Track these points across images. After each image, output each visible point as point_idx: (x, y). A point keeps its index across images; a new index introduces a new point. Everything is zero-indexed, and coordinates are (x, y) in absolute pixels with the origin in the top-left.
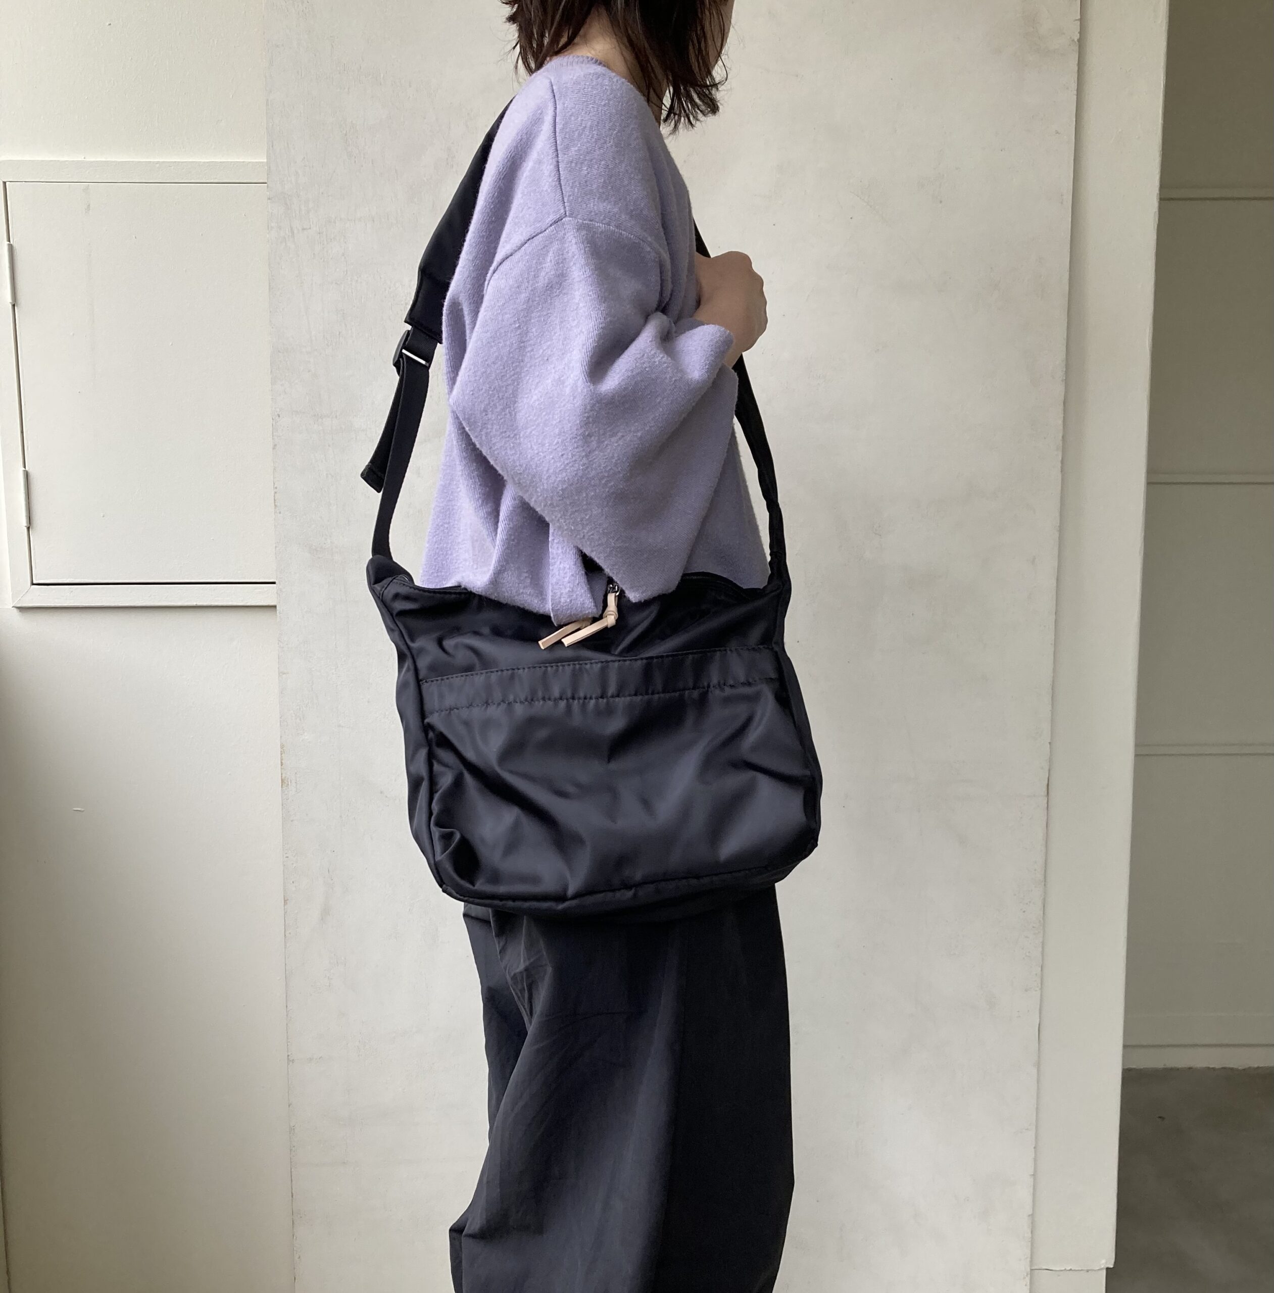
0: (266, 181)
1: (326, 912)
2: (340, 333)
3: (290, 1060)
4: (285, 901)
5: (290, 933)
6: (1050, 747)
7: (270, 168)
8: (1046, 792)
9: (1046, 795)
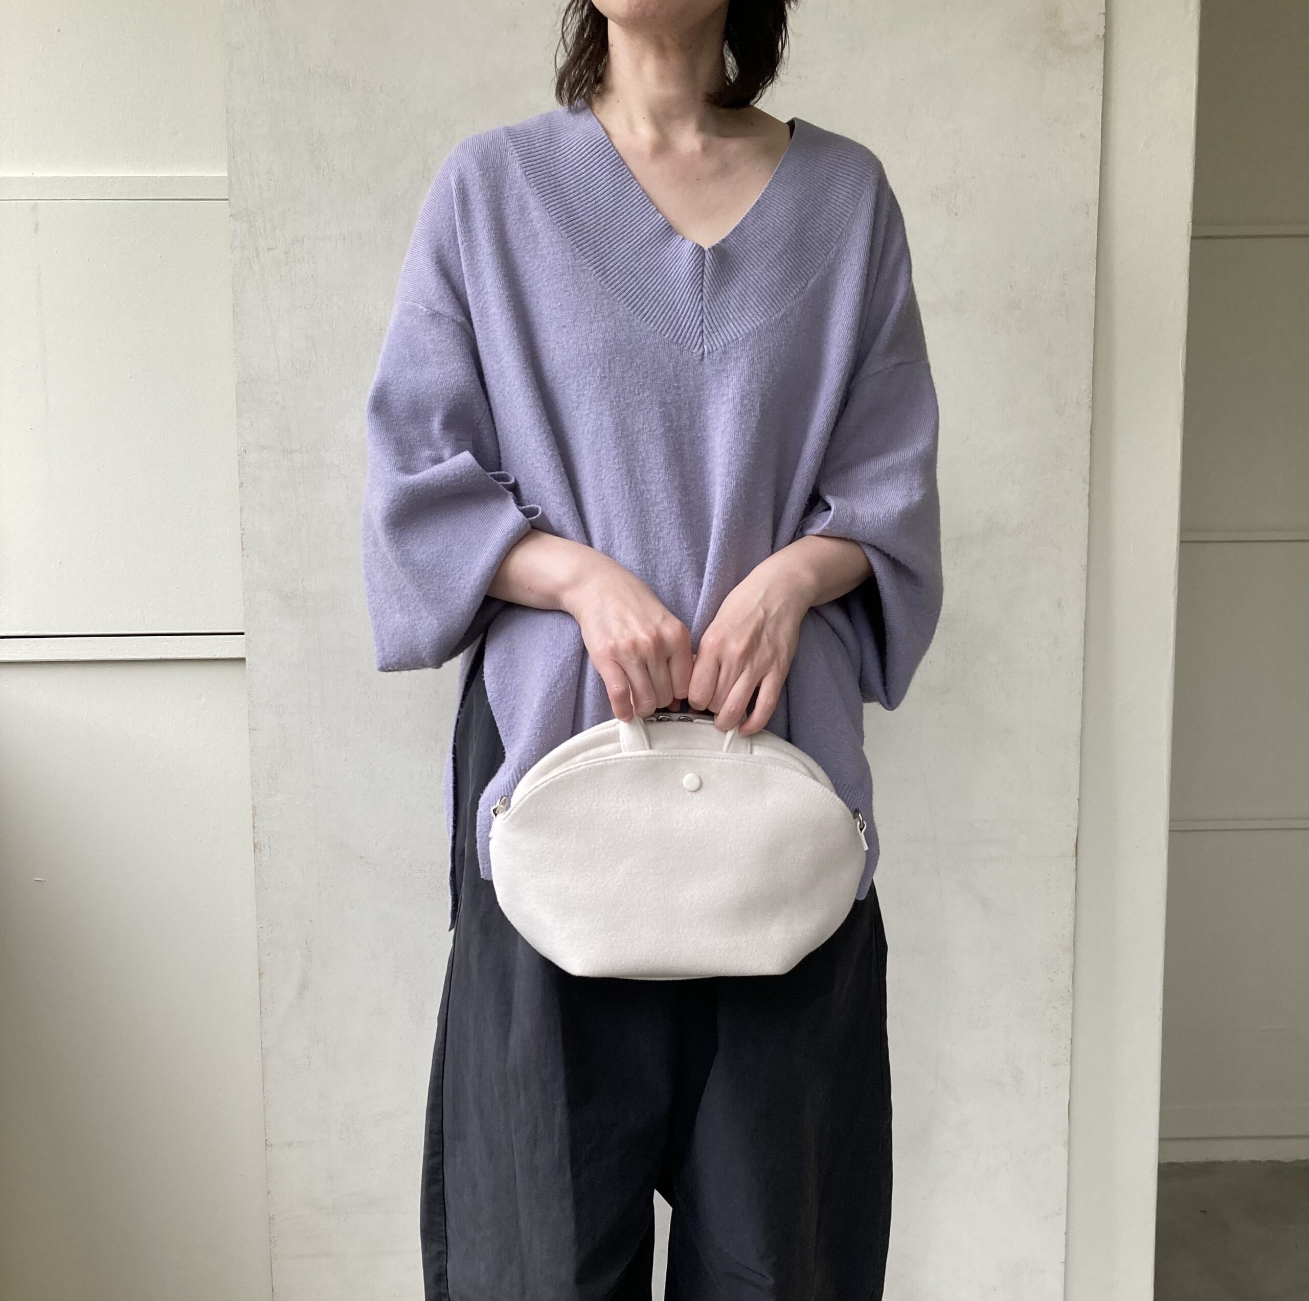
0: (227, 197)
1: (304, 986)
2: (309, 361)
3: (267, 1145)
4: (260, 974)
5: (266, 1009)
6: (1079, 804)
7: (231, 183)
8: (1074, 852)
9: (1075, 855)
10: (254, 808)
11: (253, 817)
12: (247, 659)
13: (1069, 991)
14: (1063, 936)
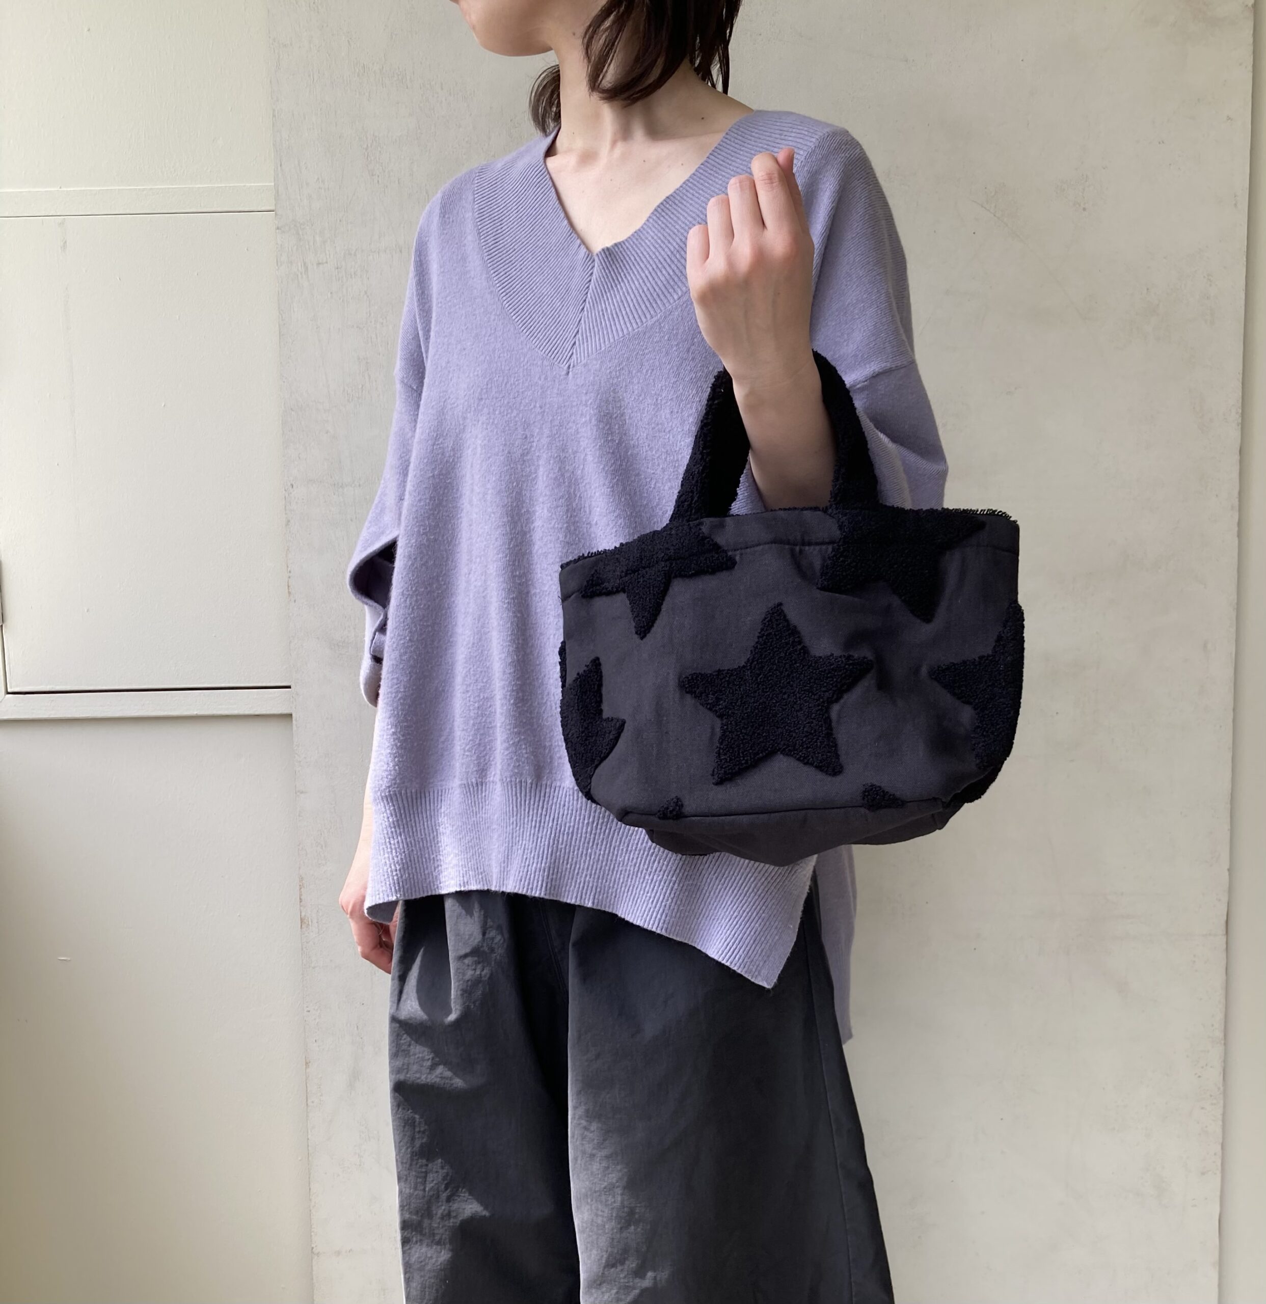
0: (273, 209)
1: (355, 1076)
3: (313, 1254)
4: (307, 1063)
6: (1230, 875)
7: (277, 192)
8: (1224, 930)
9: (1225, 933)
10: (301, 879)
11: (300, 889)
12: (294, 715)
13: (1219, 1089)
14: (1213, 1025)
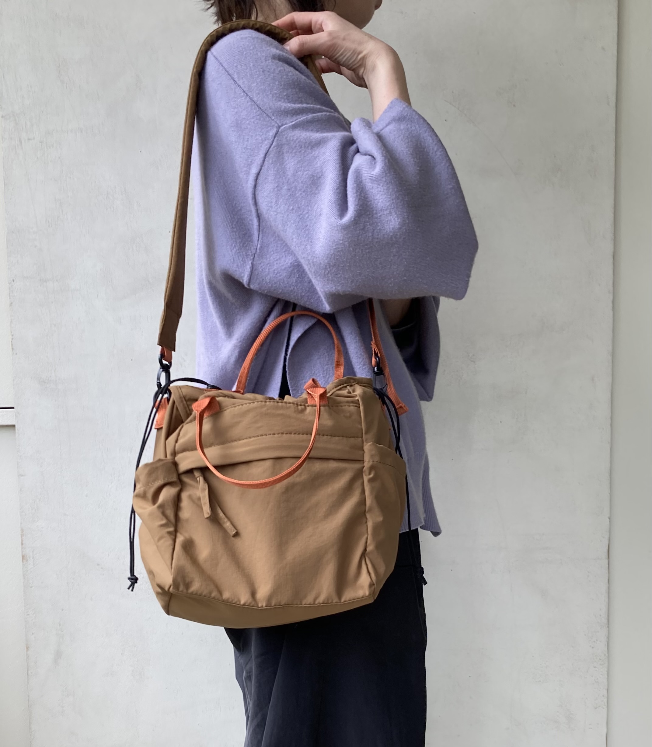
1: (58, 655)
2: (58, 217)
4: (27, 648)
5: (31, 672)
6: (610, 522)
8: (607, 556)
9: (607, 558)
10: (22, 531)
11: (22, 537)
12: (16, 426)
13: (605, 655)
14: (600, 615)
